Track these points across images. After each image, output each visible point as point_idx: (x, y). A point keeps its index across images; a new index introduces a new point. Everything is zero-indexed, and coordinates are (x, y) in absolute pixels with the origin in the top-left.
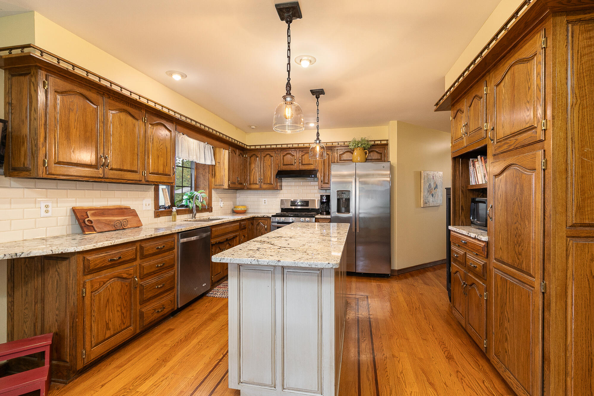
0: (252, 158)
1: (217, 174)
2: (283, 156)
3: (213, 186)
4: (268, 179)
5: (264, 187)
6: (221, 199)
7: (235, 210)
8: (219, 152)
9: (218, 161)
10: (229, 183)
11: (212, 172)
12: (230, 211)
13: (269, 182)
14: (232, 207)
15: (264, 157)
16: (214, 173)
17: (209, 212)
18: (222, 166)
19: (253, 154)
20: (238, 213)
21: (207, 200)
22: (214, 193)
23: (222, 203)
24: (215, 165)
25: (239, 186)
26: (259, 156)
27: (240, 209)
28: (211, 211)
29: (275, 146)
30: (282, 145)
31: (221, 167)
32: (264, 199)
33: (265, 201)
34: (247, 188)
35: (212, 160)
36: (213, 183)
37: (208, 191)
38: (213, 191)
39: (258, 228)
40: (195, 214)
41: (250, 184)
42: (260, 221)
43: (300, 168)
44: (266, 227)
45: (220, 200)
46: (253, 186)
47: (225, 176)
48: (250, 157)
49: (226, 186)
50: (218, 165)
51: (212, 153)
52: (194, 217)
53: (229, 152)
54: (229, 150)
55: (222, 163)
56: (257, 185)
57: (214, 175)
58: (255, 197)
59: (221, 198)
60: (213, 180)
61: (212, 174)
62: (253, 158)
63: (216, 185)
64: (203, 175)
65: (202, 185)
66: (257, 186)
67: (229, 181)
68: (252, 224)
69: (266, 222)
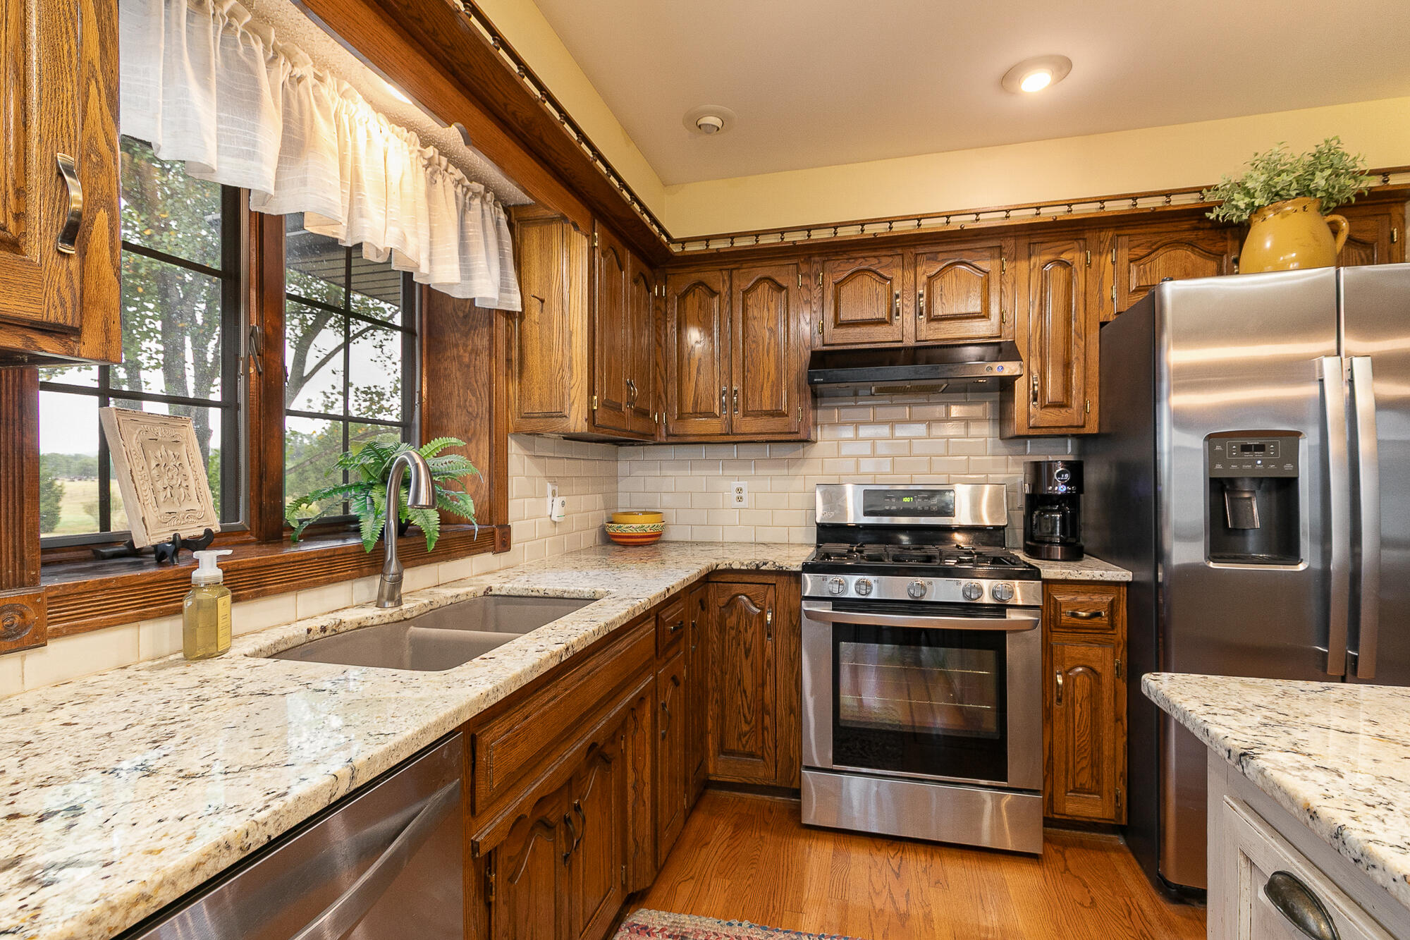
0: (689, 298)
1: (533, 359)
2: (836, 284)
3: (514, 420)
4: (767, 393)
5: (744, 429)
6: (554, 483)
7: (613, 529)
8: (542, 247)
9: (535, 290)
10: (590, 402)
11: (509, 347)
12: (590, 536)
13: (767, 406)
14: (602, 517)
15: (746, 292)
16: (515, 354)
17: (495, 551)
18: (556, 316)
19: (692, 282)
20: (625, 545)
21: (484, 491)
22: (517, 456)
23: (558, 500)
24: (521, 316)
25: (637, 425)
26: (724, 290)
27: (637, 525)
28: (505, 546)
29: (799, 237)
30: (836, 226)
31: (550, 320)
32: (736, 484)
33: (739, 490)
34: (668, 435)
35: (504, 288)
36: (515, 405)
37: (484, 446)
38: (514, 448)
39: (732, 621)
40: (398, 581)
41: (681, 416)
42: (737, 588)
43: (922, 336)
44: (769, 618)
45: (550, 488)
46: (697, 426)
47: (571, 368)
48: (683, 297)
49: (577, 421)
50: (535, 312)
51: (509, 249)
52: (391, 599)
53: (592, 249)
54: (590, 237)
55: (556, 306)
56: (715, 421)
57: (518, 365)
58: (694, 473)
59: (553, 479)
60: (514, 388)
61: (509, 361)
62: (692, 302)
63: (528, 417)
64: (461, 363)
65: (457, 419)
66: (713, 426)
67: (591, 392)
68: (703, 604)
69: (770, 595)
